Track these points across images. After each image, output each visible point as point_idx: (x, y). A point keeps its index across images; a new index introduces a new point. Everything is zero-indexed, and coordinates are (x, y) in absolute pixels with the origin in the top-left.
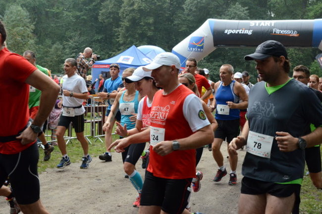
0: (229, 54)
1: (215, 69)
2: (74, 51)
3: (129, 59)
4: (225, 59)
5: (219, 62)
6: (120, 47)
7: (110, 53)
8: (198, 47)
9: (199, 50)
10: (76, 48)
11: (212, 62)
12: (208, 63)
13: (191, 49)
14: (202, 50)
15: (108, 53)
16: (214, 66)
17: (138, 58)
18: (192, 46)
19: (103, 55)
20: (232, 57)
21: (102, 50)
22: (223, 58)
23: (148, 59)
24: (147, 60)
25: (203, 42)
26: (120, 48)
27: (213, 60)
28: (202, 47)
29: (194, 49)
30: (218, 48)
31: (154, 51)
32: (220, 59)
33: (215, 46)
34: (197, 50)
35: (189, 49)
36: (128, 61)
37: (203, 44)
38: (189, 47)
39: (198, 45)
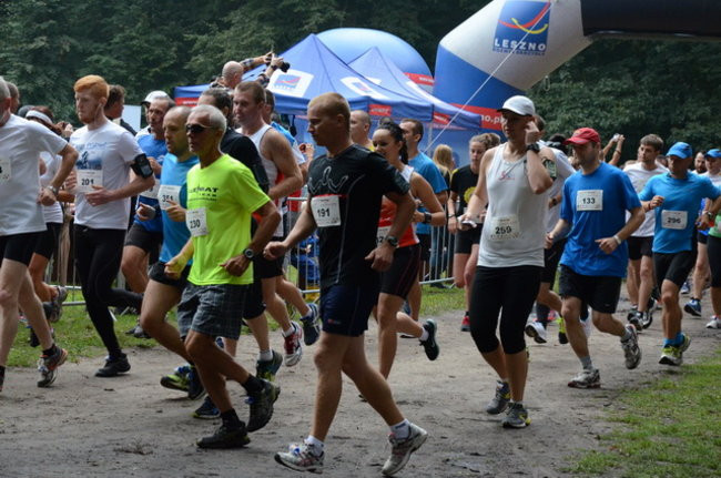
0: (658, 48)
1: (603, 107)
2: (44, 26)
3: (296, 80)
4: (643, 67)
5: (618, 77)
6: (226, 15)
7: (192, 36)
8: (531, 39)
9: (532, 46)
10: (51, 17)
11: (592, 80)
12: (576, 80)
13: (505, 42)
14: (542, 47)
15: (179, 38)
16: (600, 93)
17: (329, 78)
18: (506, 33)
19: (159, 43)
20: (674, 60)
21: (153, 26)
22: (637, 63)
23: (357, 80)
25: (546, 20)
26: (226, 19)
27: (595, 69)
28: (542, 39)
29: (514, 44)
30: (597, 39)
31: (377, 49)
32: (625, 66)
33: (585, 34)
34: (527, 46)
35: (496, 44)
36: (294, 87)
37: (546, 26)
38: (496, 37)
39: (529, 32)
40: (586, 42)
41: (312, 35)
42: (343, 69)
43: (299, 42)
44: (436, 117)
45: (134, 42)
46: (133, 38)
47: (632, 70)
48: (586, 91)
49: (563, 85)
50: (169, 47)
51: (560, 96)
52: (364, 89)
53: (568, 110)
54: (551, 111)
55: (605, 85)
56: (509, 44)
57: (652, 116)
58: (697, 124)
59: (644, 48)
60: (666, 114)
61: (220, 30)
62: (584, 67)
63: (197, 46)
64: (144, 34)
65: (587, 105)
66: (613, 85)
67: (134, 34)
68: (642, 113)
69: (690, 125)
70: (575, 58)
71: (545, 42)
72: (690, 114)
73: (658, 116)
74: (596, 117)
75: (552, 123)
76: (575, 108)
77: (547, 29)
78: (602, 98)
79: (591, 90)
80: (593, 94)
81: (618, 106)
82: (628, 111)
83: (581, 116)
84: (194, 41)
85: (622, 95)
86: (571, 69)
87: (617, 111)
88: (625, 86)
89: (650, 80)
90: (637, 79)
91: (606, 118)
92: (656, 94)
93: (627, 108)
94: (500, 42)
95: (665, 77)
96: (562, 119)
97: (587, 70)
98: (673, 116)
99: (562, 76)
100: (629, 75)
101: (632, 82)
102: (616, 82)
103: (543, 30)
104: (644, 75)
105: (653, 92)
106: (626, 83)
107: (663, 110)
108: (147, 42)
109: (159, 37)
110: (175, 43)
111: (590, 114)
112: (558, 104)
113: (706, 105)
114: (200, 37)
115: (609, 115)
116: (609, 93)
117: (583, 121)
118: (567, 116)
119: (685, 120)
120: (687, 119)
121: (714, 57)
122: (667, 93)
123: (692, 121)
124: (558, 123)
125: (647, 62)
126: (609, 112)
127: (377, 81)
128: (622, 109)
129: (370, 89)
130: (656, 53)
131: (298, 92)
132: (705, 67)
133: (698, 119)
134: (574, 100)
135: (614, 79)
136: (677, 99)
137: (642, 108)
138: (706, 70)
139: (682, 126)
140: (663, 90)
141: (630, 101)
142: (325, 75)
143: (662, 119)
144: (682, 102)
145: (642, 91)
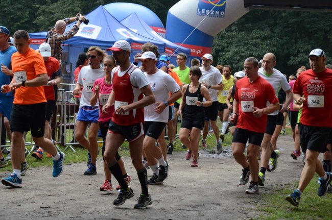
0: (283, 14)
1: (255, 45)
3: (93, 29)
4: (276, 24)
5: (262, 30)
7: (37, 6)
8: (217, 9)
9: (217, 13)
11: (249, 31)
12: (240, 31)
13: (203, 11)
14: (222, 13)
15: (30, 7)
16: (253, 38)
17: (110, 29)
18: (203, 6)
19: (19, 9)
20: (292, 21)
22: (272, 22)
23: (125, 30)
24: (124, 32)
27: (250, 25)
28: (222, 9)
29: (208, 12)
30: (251, 9)
31: (135, 13)
32: (266, 23)
33: (245, 7)
34: (214, 13)
35: (198, 12)
36: (91, 33)
37: (225, 2)
38: (198, 8)
39: (216, 5)
40: (246, 11)
41: (101, 6)
42: (117, 24)
43: (95, 9)
44: (167, 50)
45: (6, 9)
46: (5, 7)
47: (269, 26)
48: (246, 37)
49: (234, 33)
50: (25, 12)
51: (232, 39)
52: (129, 35)
53: (236, 47)
54: (227, 47)
55: (256, 34)
56: (205, 12)
57: (280, 50)
58: (304, 54)
59: (276, 14)
60: (287, 49)
61: (52, 3)
62: (244, 24)
63: (40, 11)
64: (12, 5)
65: (245, 44)
66: (260, 34)
67: (6, 5)
68: (275, 48)
69: (300, 55)
70: (240, 19)
71: (224, 11)
72: (300, 49)
73: (283, 50)
74: (251, 50)
75: (228, 53)
76: (240, 46)
77: (225, 4)
78: (254, 41)
79: (248, 36)
80: (249, 38)
81: (262, 44)
82: (267, 47)
83: (243, 50)
84: (38, 8)
85: (265, 38)
86: (238, 25)
87: (262, 47)
88: (266, 34)
89: (279, 31)
90: (272, 31)
91: (256, 51)
92: (282, 39)
93: (267, 46)
94: (201, 11)
95: (287, 30)
96: (233, 52)
97: (246, 25)
98: (291, 50)
99: (233, 29)
100: (268, 28)
101: (269, 32)
102: (262, 32)
103: (223, 4)
104: (276, 28)
105: (281, 38)
106: (266, 32)
107: (286, 47)
108: (14, 9)
109: (19, 6)
110: (28, 10)
111: (248, 49)
112: (231, 43)
113: (308, 45)
114: (41, 6)
115: (258, 49)
116: (257, 38)
117: (244, 52)
118: (236, 50)
119: (298, 52)
120: (299, 52)
121: (312, 19)
122: (288, 38)
123: (301, 53)
124: (231, 53)
125: (278, 22)
126: (258, 47)
127: (135, 31)
128: (264, 46)
129: (131, 35)
130: (282, 17)
131: (94, 36)
132: (308, 24)
133: (304, 52)
134: (239, 41)
135: (260, 30)
136: (293, 41)
137: (275, 46)
138: (309, 26)
139: (296, 55)
140: (286, 36)
141: (269, 42)
142: (108, 28)
143: (285, 51)
144: (296, 42)
145: (275, 37)
